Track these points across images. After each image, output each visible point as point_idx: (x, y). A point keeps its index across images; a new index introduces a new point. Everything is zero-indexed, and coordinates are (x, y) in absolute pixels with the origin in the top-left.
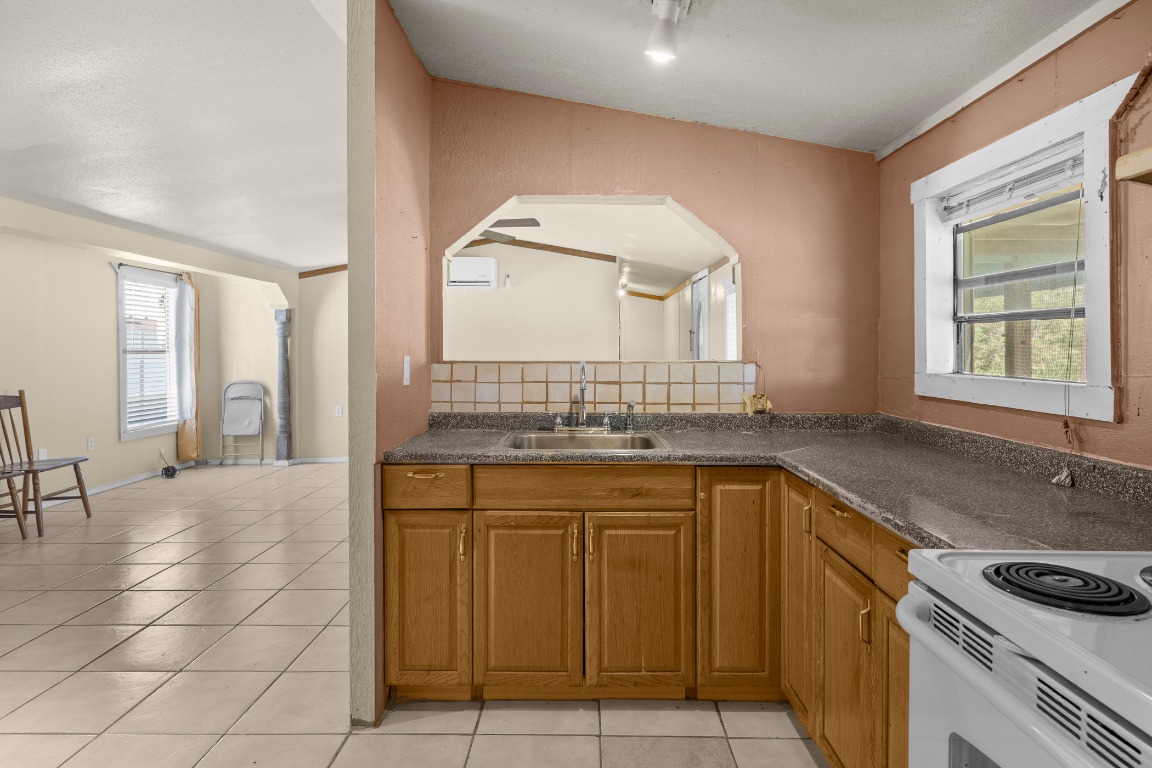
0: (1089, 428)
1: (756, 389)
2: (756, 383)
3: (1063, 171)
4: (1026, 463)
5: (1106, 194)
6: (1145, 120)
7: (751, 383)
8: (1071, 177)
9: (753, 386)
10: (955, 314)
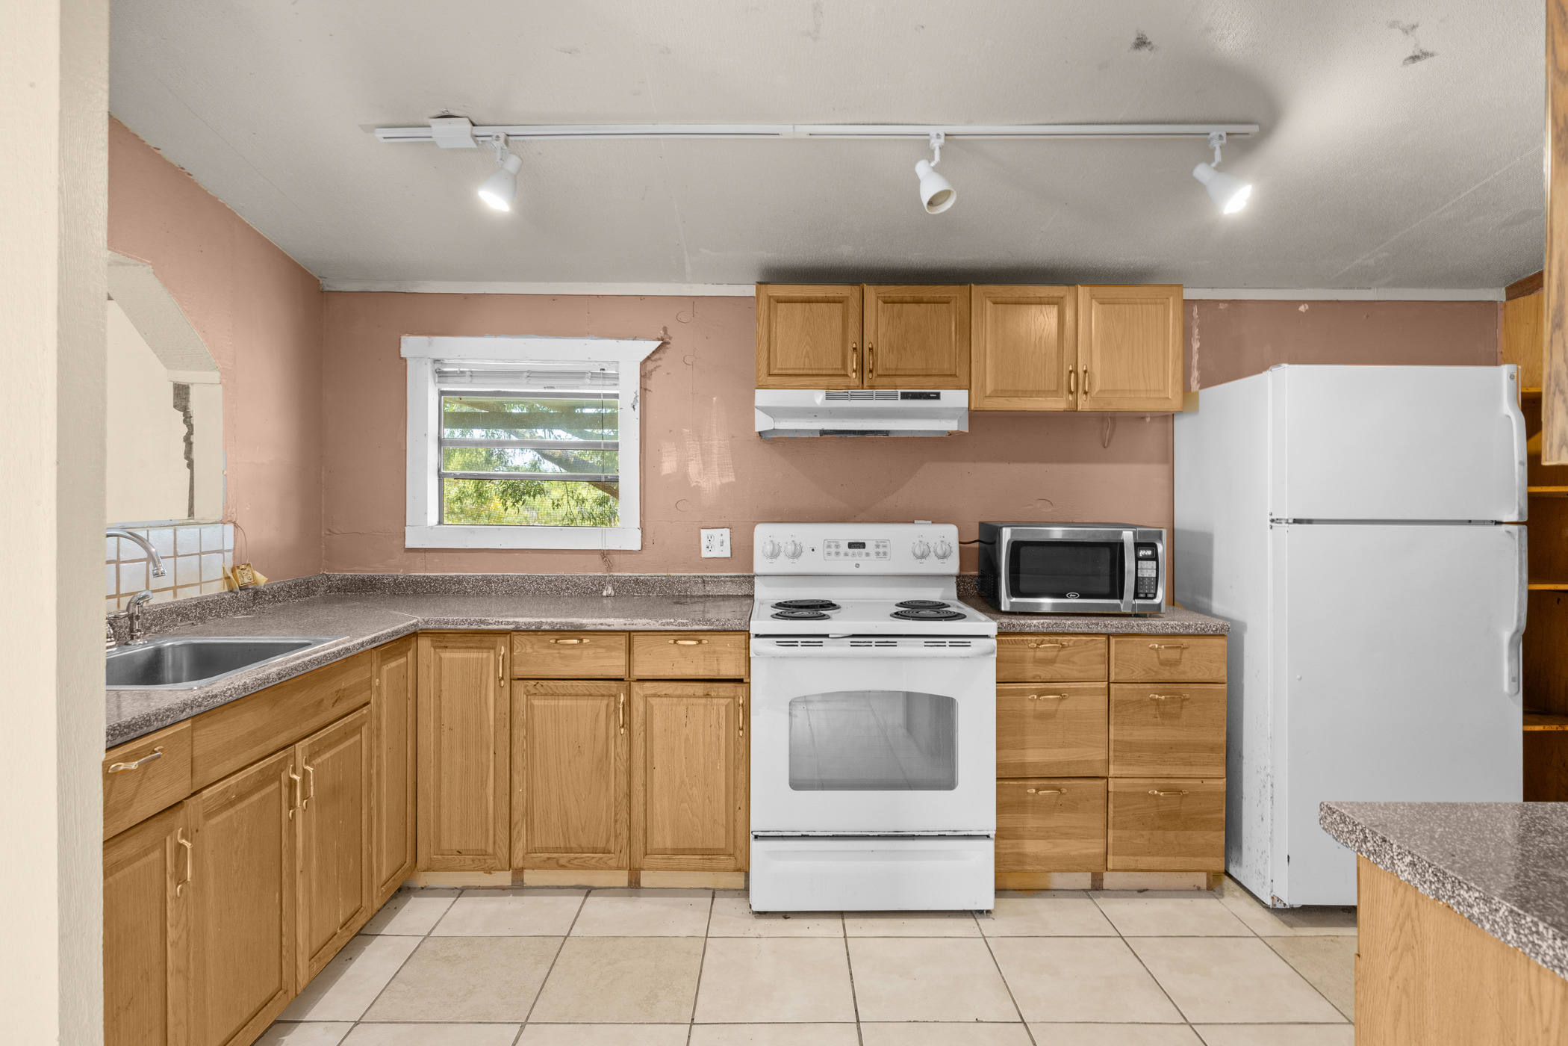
0: (616, 557)
1: (234, 558)
2: (234, 549)
3: (583, 378)
4: (568, 589)
5: (637, 407)
6: (658, 369)
7: (229, 551)
8: (590, 384)
9: (231, 553)
10: (439, 470)
